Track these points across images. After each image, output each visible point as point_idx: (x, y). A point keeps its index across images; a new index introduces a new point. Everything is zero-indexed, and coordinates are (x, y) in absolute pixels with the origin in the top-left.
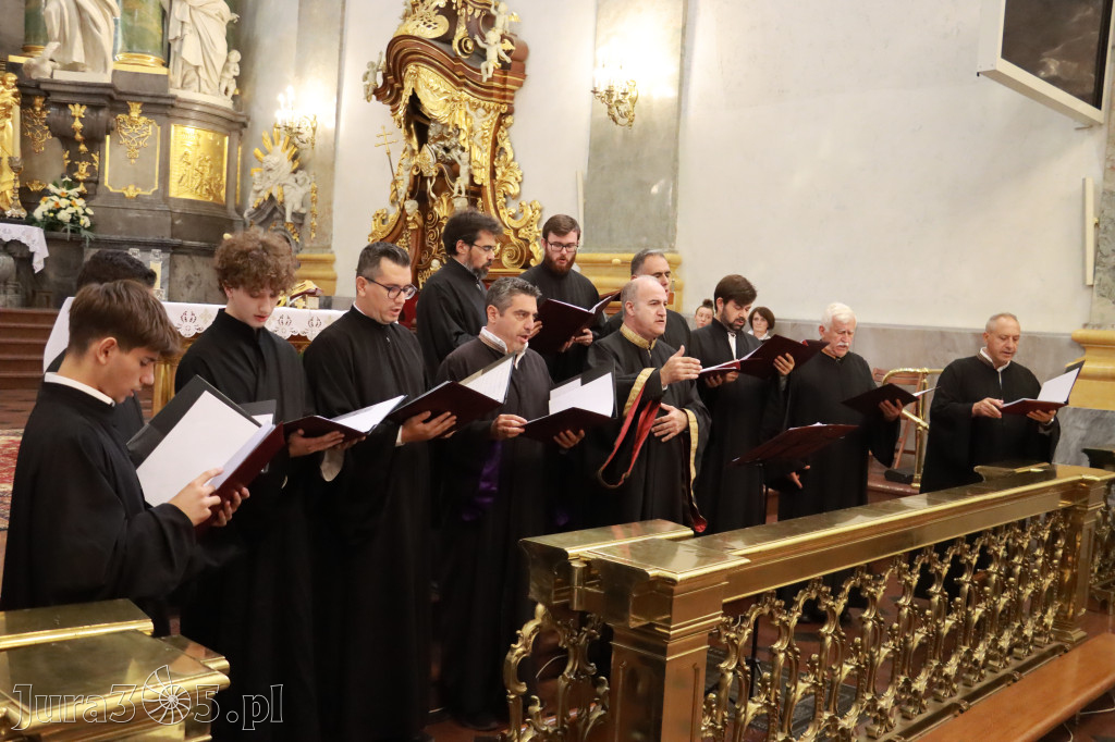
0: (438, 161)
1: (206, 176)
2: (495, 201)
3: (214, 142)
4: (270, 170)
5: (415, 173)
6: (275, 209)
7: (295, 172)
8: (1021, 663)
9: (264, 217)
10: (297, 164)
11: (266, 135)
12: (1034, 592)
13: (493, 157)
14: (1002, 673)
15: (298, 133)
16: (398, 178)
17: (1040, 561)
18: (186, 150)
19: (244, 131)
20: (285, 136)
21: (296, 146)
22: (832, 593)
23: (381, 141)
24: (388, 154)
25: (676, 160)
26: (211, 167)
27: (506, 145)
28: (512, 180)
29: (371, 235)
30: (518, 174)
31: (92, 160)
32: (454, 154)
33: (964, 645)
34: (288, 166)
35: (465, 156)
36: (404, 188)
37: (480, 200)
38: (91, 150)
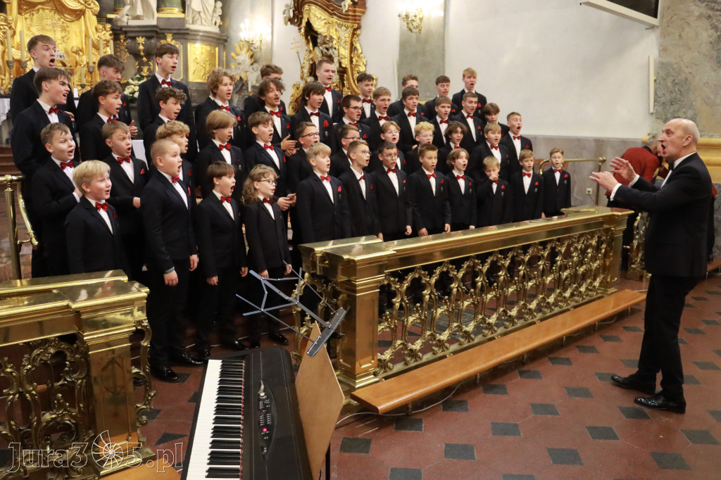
0: (323, 55)
1: (207, 69)
2: (353, 75)
3: (211, 51)
4: (240, 64)
5: (311, 62)
6: (243, 85)
7: (252, 64)
8: (577, 304)
9: (238, 89)
10: (253, 60)
11: (237, 45)
12: (586, 270)
13: (351, 52)
14: (565, 308)
15: (252, 44)
16: (304, 65)
17: (590, 255)
18: (196, 56)
19: (226, 44)
20: (246, 45)
21: (252, 51)
22: (456, 269)
23: (294, 46)
24: (298, 53)
25: (444, 50)
26: (209, 64)
27: (358, 46)
28: (361, 64)
29: (292, 96)
30: (364, 60)
31: (149, 65)
32: (330, 52)
33: (542, 294)
34: (249, 61)
35: (336, 52)
36: (306, 70)
37: (345, 75)
38: (149, 60)
